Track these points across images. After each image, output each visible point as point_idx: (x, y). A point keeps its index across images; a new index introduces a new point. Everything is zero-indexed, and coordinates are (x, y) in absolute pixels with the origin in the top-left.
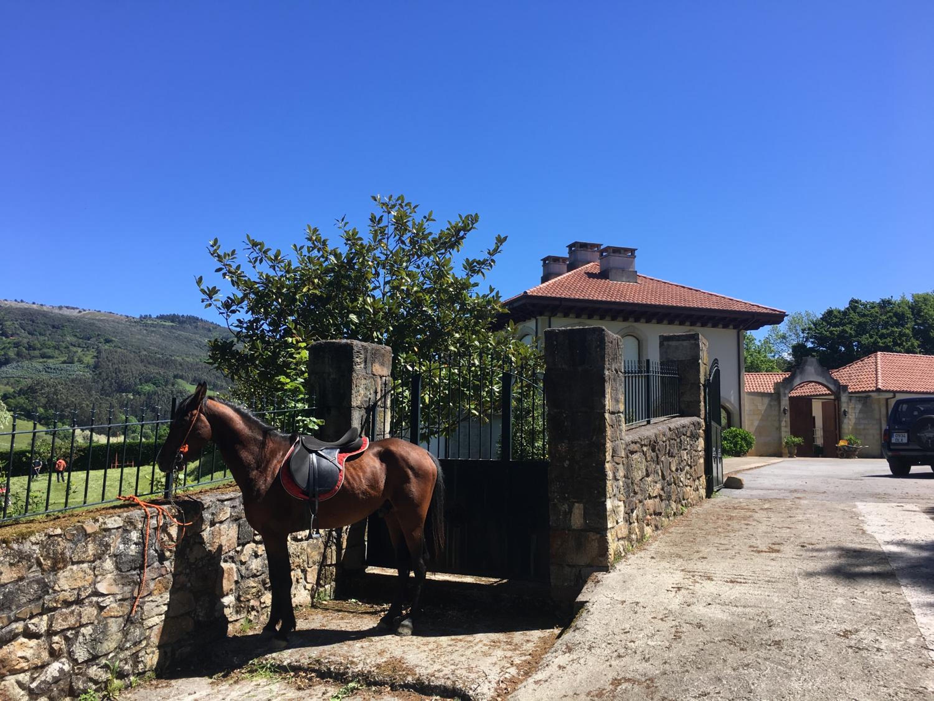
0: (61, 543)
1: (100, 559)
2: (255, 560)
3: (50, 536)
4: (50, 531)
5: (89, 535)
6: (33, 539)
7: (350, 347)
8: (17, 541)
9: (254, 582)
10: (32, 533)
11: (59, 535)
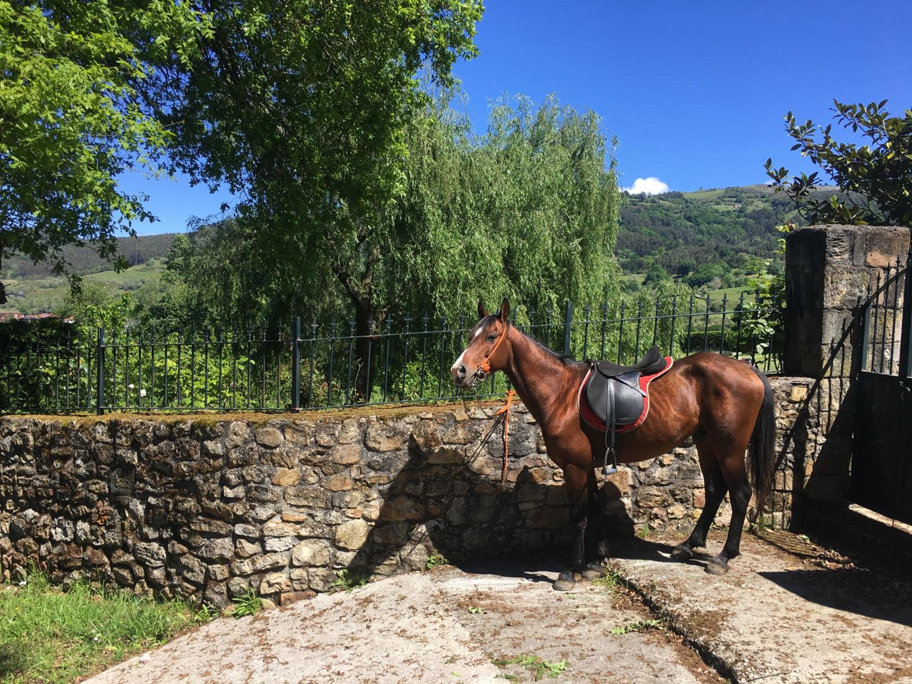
0: (432, 426)
1: (471, 443)
2: (660, 469)
3: (422, 419)
4: (422, 415)
5: (459, 422)
6: (407, 419)
7: (822, 234)
8: (392, 419)
9: (659, 490)
10: (405, 415)
11: (431, 419)
